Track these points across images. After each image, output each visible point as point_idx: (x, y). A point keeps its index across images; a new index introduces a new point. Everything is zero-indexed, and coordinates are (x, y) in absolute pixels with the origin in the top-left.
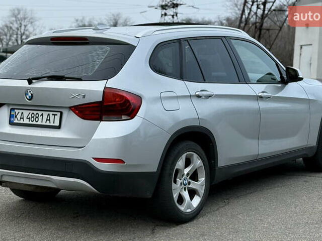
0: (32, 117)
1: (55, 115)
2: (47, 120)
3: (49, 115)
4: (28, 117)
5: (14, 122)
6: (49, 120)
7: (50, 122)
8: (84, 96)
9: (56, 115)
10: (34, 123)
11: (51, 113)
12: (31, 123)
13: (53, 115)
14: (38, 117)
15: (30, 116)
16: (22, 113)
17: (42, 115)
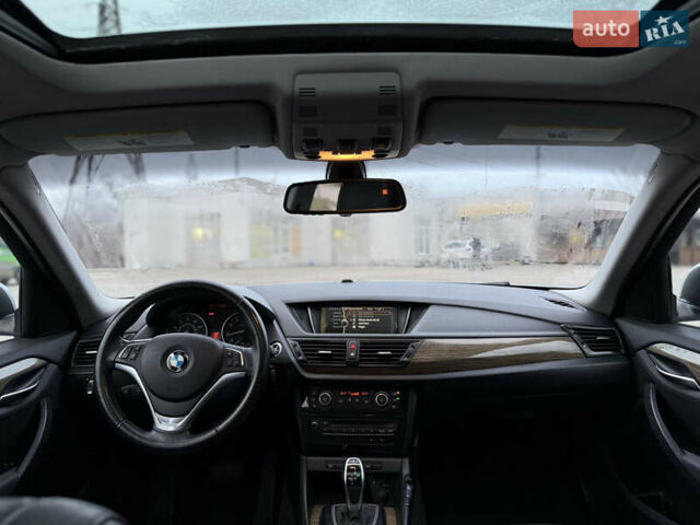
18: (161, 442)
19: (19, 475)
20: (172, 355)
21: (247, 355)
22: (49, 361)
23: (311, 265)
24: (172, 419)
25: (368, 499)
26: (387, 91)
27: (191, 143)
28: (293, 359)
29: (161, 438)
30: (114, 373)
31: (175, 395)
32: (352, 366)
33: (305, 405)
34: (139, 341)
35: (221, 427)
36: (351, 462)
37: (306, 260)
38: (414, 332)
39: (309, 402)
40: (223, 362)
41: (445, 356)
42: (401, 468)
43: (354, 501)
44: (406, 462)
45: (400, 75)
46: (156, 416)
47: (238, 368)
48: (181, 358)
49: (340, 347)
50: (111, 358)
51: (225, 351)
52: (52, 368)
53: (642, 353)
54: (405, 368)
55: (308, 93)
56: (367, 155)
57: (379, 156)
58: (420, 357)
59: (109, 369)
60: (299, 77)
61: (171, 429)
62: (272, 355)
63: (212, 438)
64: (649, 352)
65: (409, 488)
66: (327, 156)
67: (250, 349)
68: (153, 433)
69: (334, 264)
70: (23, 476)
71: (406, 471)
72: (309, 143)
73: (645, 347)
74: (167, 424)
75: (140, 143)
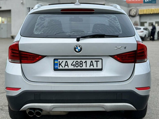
0: (76, 64)
1: (97, 61)
2: (91, 65)
3: (92, 61)
4: (73, 64)
5: (59, 68)
6: (93, 65)
7: (93, 67)
8: (125, 48)
9: (99, 61)
10: (79, 68)
11: (93, 61)
12: (75, 68)
13: (95, 61)
14: (82, 64)
15: (74, 63)
16: (66, 62)
17: (86, 62)
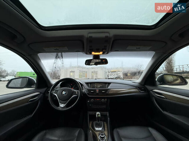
18: (60, 109)
19: (32, 116)
20: (64, 92)
21: (78, 92)
22: (41, 93)
23: (88, 79)
24: (63, 104)
25: (101, 121)
26: (107, 37)
27: (68, 50)
28: (86, 93)
29: (60, 108)
30: (52, 95)
31: (63, 100)
32: (97, 94)
33: (88, 101)
34: (58, 89)
35: (72, 106)
36: (98, 113)
37: (88, 78)
38: (109, 88)
39: (89, 101)
40: (73, 93)
41: (115, 92)
42: (107, 114)
43: (98, 121)
44: (108, 113)
45: (109, 33)
46: (60, 104)
47: (76, 94)
48: (65, 92)
49: (95, 91)
50: (52, 92)
51: (73, 91)
52: (42, 94)
53: (151, 91)
54: (107, 94)
55: (91, 37)
56: (101, 53)
57: (103, 53)
58: (110, 92)
59: (52, 94)
60: (89, 34)
61: (63, 106)
62: (82, 92)
63: (70, 108)
64: (153, 91)
65: (109, 118)
66: (93, 53)
67: (78, 91)
68: (59, 107)
69: (92, 79)
70: (33, 116)
71: (108, 115)
72: (90, 50)
73: (152, 90)
74: (62, 105)
75: (58, 50)
